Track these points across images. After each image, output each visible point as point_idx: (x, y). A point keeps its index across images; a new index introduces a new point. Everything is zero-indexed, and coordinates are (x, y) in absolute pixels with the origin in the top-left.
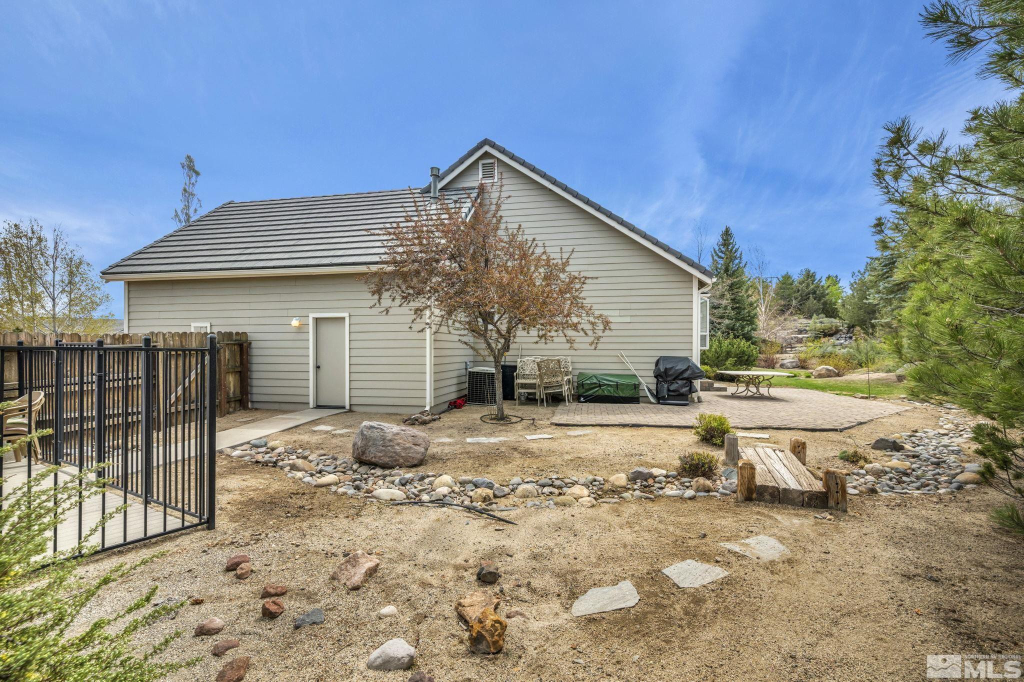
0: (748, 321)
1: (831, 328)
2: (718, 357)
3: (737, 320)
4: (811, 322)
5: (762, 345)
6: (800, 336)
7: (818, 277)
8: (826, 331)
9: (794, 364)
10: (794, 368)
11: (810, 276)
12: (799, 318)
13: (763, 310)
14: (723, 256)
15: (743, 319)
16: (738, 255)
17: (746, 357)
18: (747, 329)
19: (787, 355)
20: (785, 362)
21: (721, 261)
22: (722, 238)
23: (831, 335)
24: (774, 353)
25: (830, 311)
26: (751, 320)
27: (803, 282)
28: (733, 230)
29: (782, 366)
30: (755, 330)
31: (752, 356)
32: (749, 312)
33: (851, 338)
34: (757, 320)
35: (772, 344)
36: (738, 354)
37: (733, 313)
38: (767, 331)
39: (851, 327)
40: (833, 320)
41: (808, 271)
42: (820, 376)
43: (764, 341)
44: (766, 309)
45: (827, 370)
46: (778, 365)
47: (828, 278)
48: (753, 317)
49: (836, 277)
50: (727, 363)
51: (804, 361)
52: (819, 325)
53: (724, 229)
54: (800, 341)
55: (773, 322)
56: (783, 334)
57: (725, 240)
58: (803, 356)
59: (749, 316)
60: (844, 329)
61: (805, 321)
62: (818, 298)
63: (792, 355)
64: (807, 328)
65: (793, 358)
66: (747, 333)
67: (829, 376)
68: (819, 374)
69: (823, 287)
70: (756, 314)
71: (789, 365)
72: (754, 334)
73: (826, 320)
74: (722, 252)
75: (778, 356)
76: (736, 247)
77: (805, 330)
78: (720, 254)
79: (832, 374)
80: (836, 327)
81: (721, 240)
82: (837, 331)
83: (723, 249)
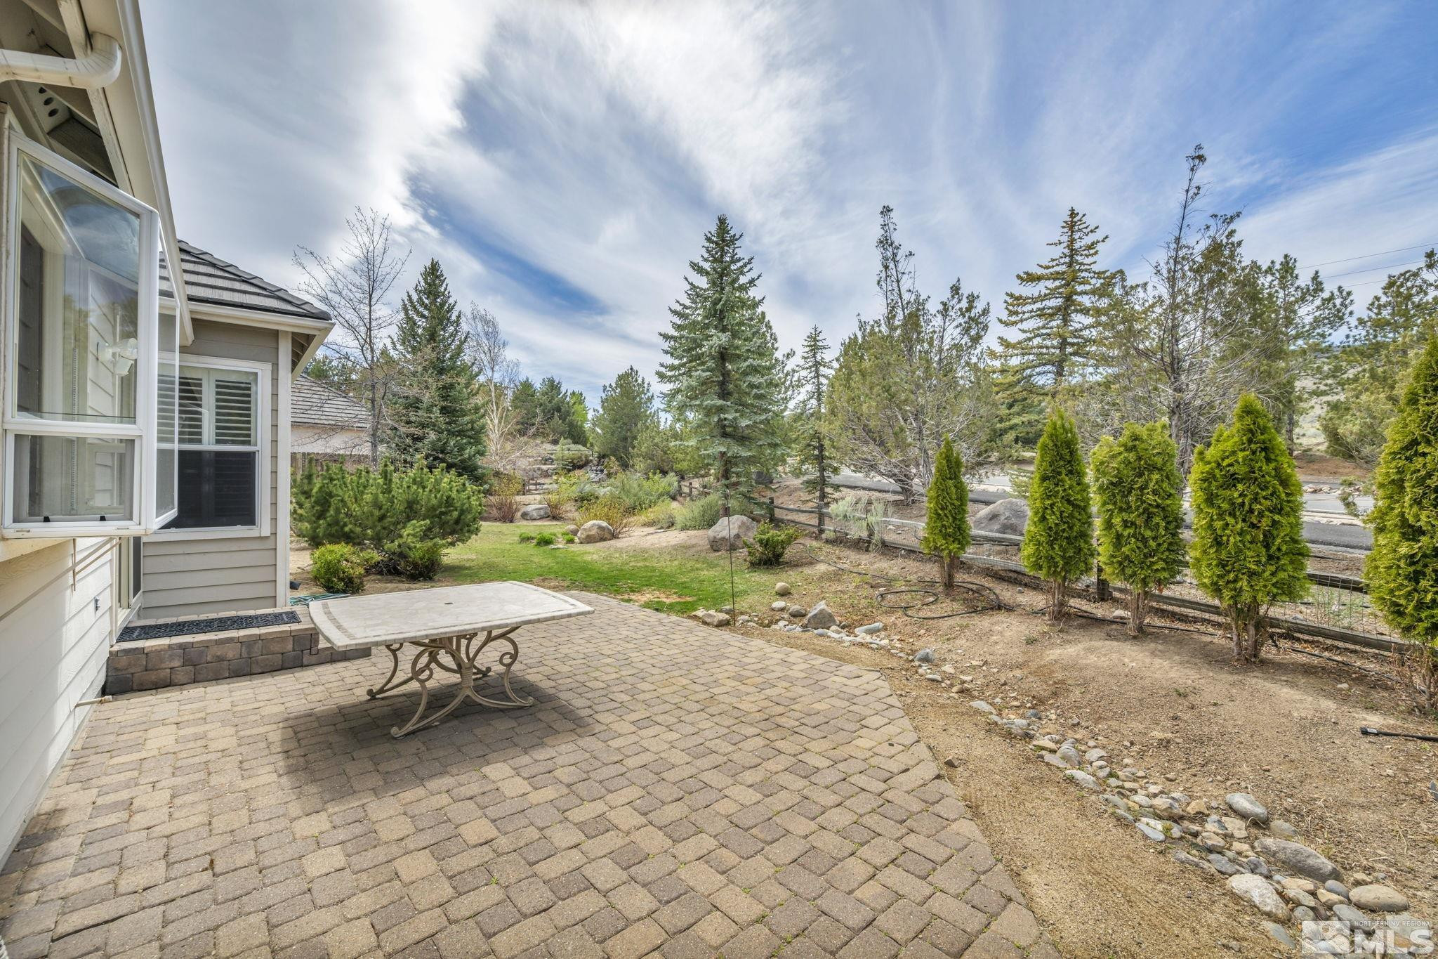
0: (470, 437)
1: (580, 457)
2: (382, 518)
3: (451, 434)
4: (557, 448)
5: (494, 481)
6: (545, 467)
7: (563, 390)
8: (575, 461)
9: (542, 512)
10: (541, 518)
11: (553, 386)
12: (542, 442)
13: (496, 421)
14: (426, 313)
15: (461, 433)
16: (454, 318)
17: (455, 514)
18: (468, 451)
19: (531, 497)
20: (529, 508)
21: (421, 322)
22: (425, 279)
23: (580, 467)
24: (513, 494)
25: (577, 436)
26: (475, 435)
27: (547, 394)
28: (444, 269)
29: (525, 516)
30: (482, 454)
31: (469, 510)
32: (472, 422)
33: (602, 471)
34: (485, 438)
35: (510, 479)
36: (434, 508)
37: (442, 420)
38: (501, 458)
39: (602, 457)
40: (580, 447)
41: (551, 381)
42: (589, 540)
43: (497, 474)
44: (500, 422)
45: (600, 528)
46: (519, 514)
47: (574, 393)
48: (480, 432)
49: (581, 394)
50: (405, 532)
51: (556, 507)
52: (566, 452)
53: (428, 264)
54: (546, 474)
55: (509, 446)
56: (523, 463)
57: (430, 285)
58: (554, 498)
59: (472, 429)
60: (594, 459)
61: (549, 447)
62: (563, 418)
63: (538, 497)
64: (553, 457)
65: (540, 503)
66: (470, 458)
67: (603, 539)
68: (588, 536)
69: (568, 403)
70: (483, 427)
71: (535, 514)
72: (480, 461)
73: (573, 446)
74: (422, 304)
75: (518, 498)
76: (451, 301)
77: (550, 459)
78: (421, 309)
79: (607, 536)
80: (586, 456)
81: (422, 283)
82: (587, 463)
83: (427, 301)
